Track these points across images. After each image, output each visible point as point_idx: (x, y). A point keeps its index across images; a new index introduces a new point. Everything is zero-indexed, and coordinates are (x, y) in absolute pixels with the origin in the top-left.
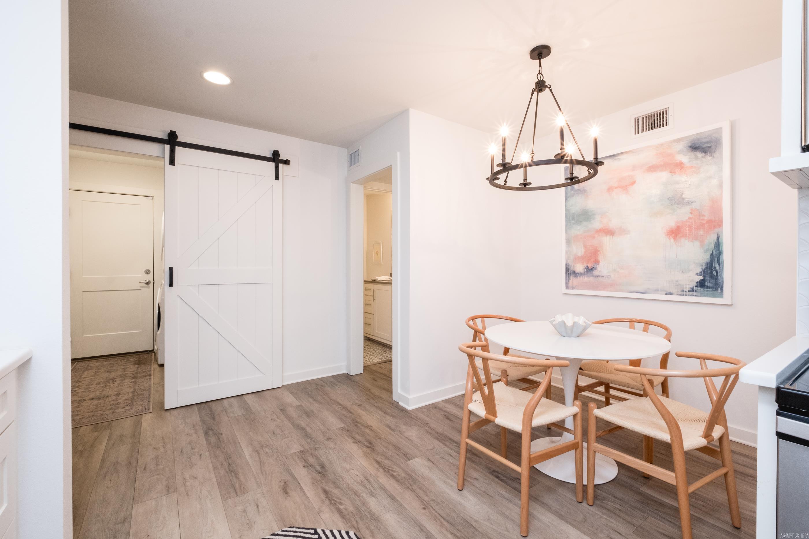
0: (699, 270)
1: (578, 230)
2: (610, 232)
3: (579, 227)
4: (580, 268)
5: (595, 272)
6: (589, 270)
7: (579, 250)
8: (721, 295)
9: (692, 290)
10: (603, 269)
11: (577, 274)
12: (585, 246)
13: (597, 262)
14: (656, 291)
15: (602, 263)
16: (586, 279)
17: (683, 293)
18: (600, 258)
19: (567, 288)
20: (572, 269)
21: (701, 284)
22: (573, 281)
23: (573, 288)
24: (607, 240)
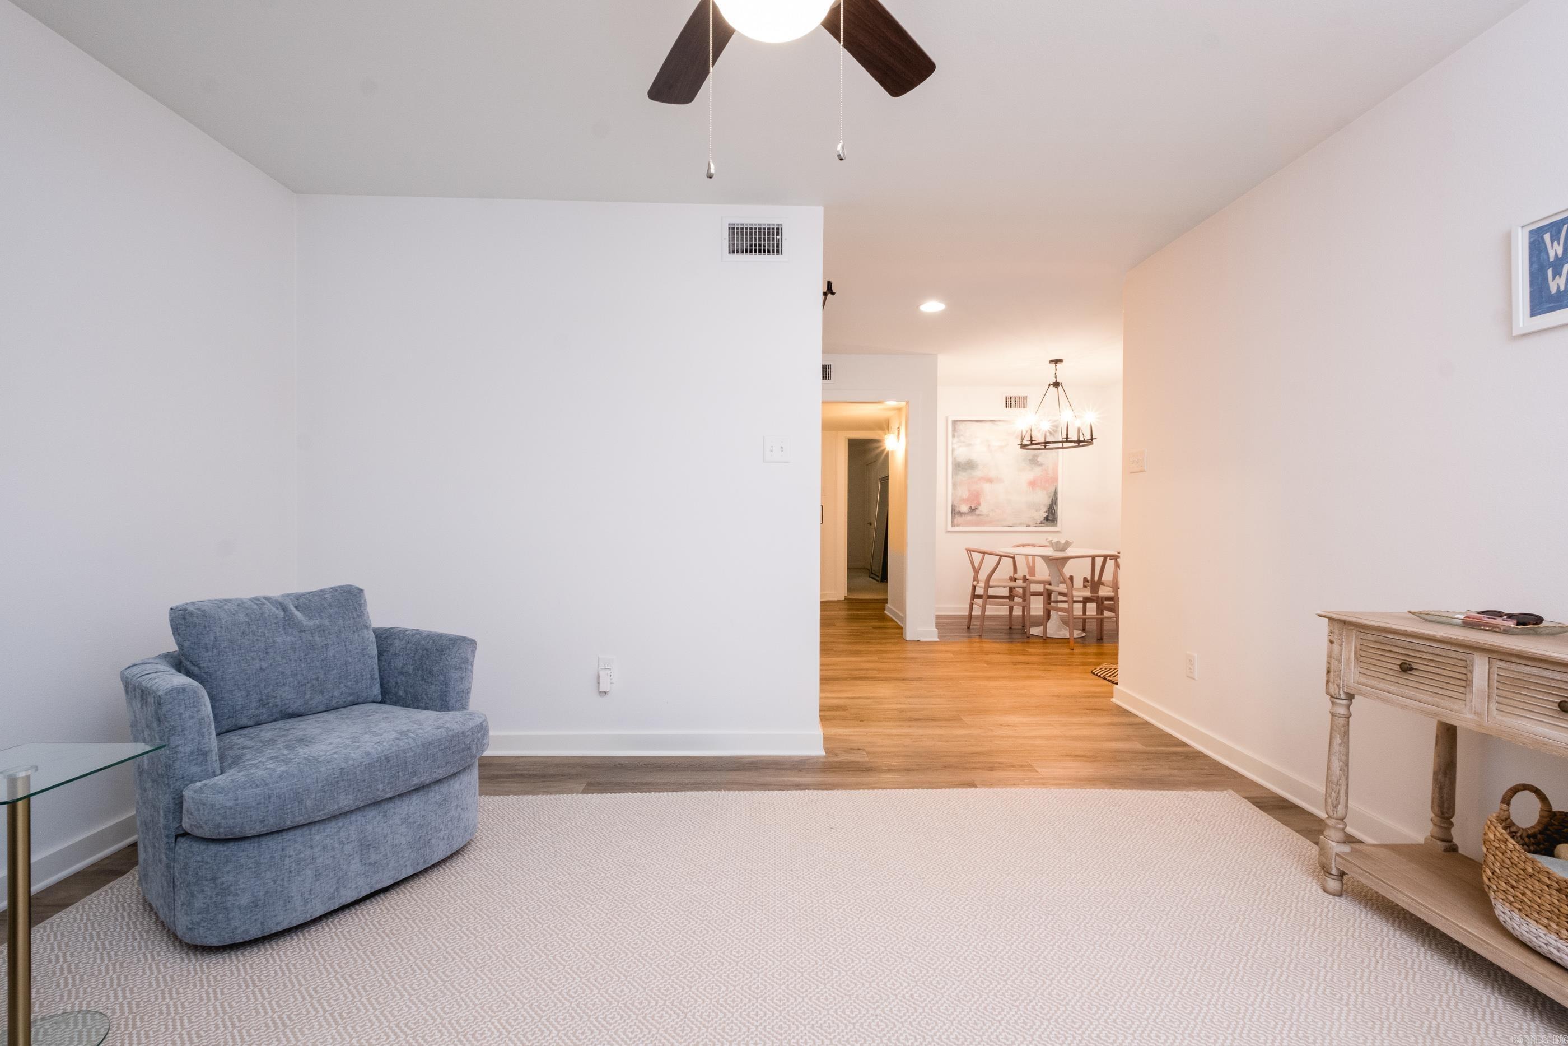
0: (1045, 510)
1: (963, 476)
2: (990, 481)
3: (964, 474)
4: (964, 508)
5: (977, 512)
6: (972, 510)
7: (963, 493)
8: (1056, 525)
9: (1041, 523)
10: (983, 509)
11: (961, 514)
12: (969, 491)
13: (979, 504)
14: (1021, 524)
15: (983, 504)
16: (969, 518)
17: (1036, 525)
18: (982, 500)
19: (953, 525)
20: (957, 509)
21: (1046, 519)
22: (958, 519)
23: (958, 525)
24: (987, 487)
